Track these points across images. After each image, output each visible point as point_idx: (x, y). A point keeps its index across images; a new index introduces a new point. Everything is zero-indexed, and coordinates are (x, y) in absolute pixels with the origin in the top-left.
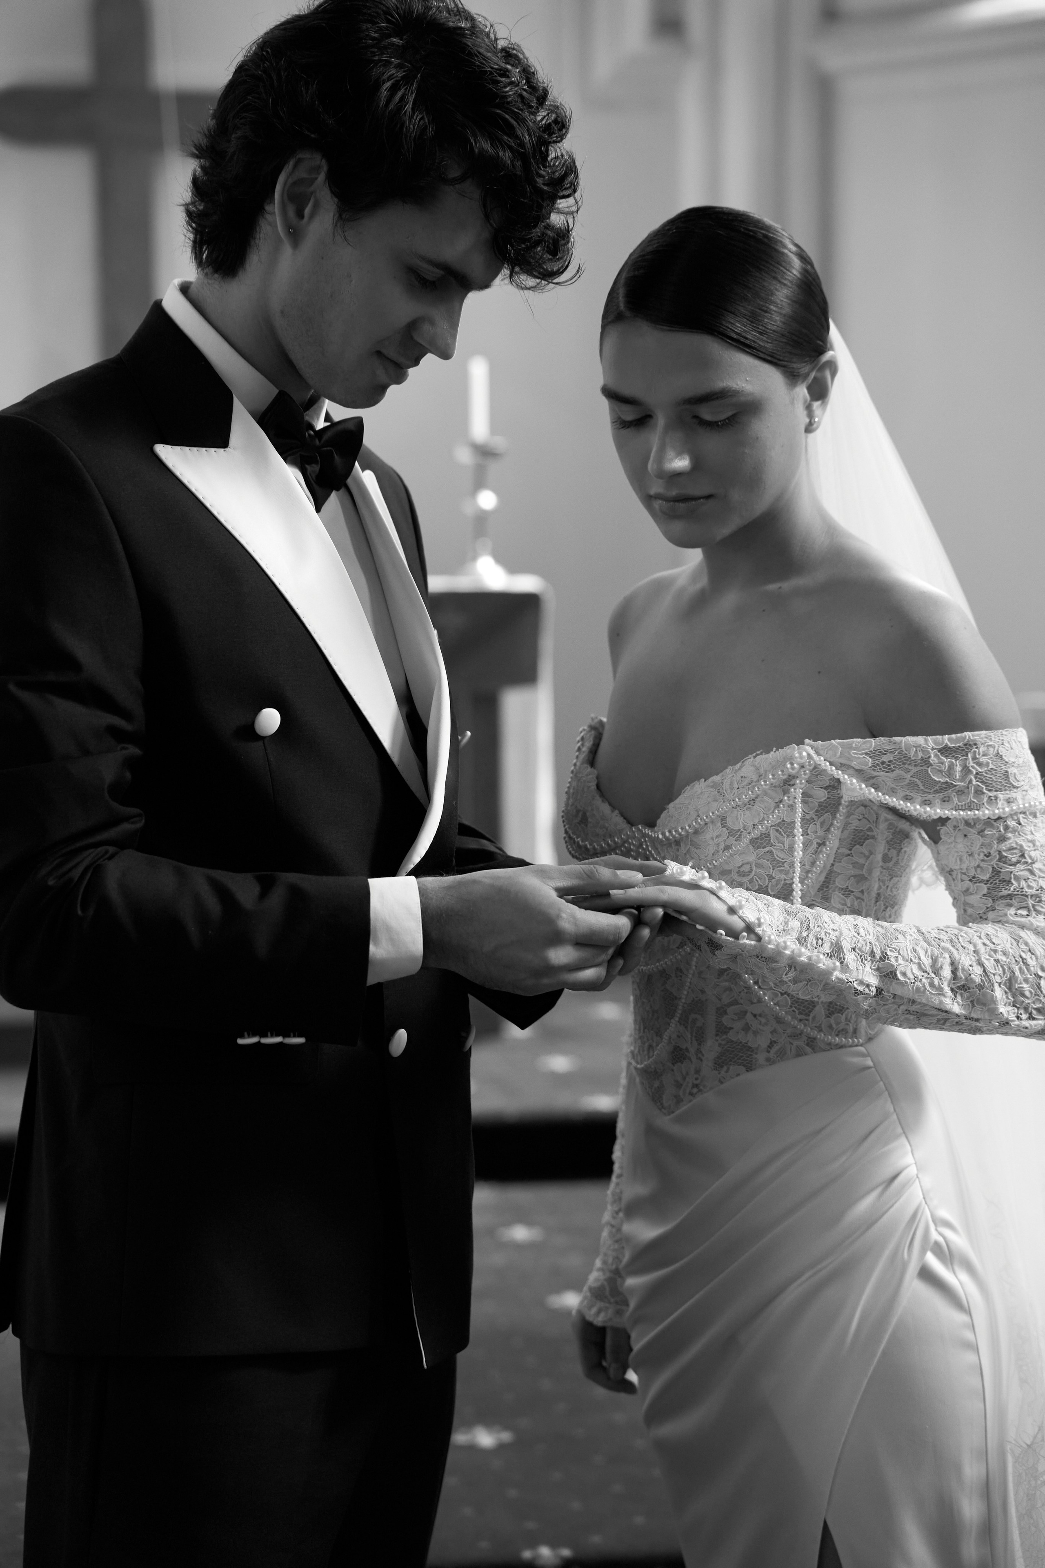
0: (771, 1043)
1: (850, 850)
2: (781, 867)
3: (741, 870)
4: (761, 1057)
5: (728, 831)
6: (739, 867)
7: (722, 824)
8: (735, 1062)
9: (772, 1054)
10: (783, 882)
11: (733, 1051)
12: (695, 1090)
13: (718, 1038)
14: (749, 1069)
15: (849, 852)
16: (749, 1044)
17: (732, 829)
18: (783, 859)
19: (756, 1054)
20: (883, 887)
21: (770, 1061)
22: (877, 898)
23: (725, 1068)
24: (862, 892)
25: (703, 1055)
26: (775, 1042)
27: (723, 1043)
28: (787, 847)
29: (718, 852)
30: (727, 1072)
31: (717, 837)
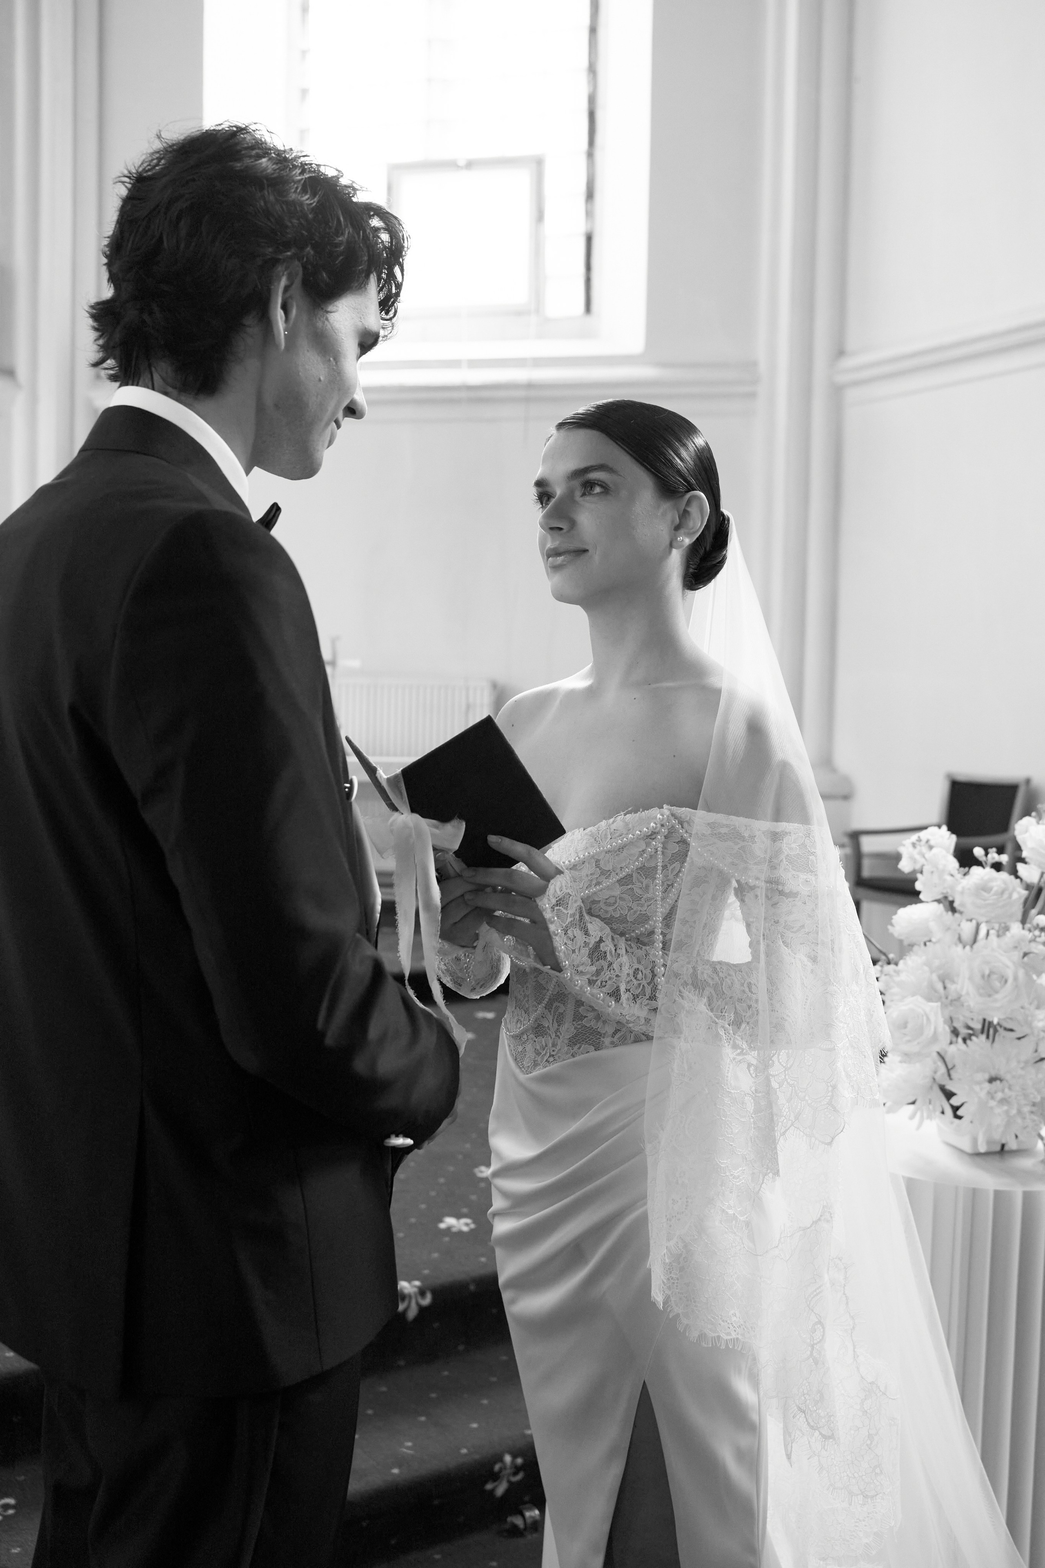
0: (615, 1031)
1: (690, 891)
2: (638, 901)
3: (608, 901)
4: (607, 1041)
5: (601, 871)
6: (607, 899)
7: (596, 865)
8: (586, 1042)
9: (615, 1039)
10: (639, 912)
11: (586, 1034)
12: (551, 1059)
13: (574, 1023)
14: (597, 1049)
15: (689, 892)
16: (599, 1030)
17: (604, 870)
18: (640, 895)
19: (604, 1038)
20: (709, 918)
21: (614, 1045)
22: (704, 927)
23: (578, 1045)
24: (695, 922)
25: (561, 1034)
26: (619, 1030)
27: (579, 1027)
28: (644, 886)
29: (591, 886)
30: (579, 1048)
31: (591, 874)
